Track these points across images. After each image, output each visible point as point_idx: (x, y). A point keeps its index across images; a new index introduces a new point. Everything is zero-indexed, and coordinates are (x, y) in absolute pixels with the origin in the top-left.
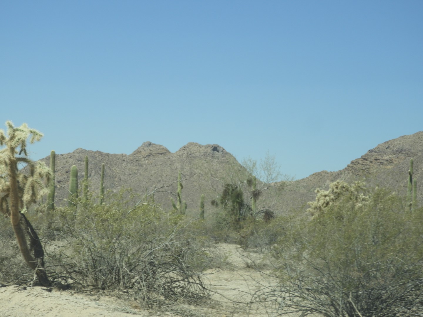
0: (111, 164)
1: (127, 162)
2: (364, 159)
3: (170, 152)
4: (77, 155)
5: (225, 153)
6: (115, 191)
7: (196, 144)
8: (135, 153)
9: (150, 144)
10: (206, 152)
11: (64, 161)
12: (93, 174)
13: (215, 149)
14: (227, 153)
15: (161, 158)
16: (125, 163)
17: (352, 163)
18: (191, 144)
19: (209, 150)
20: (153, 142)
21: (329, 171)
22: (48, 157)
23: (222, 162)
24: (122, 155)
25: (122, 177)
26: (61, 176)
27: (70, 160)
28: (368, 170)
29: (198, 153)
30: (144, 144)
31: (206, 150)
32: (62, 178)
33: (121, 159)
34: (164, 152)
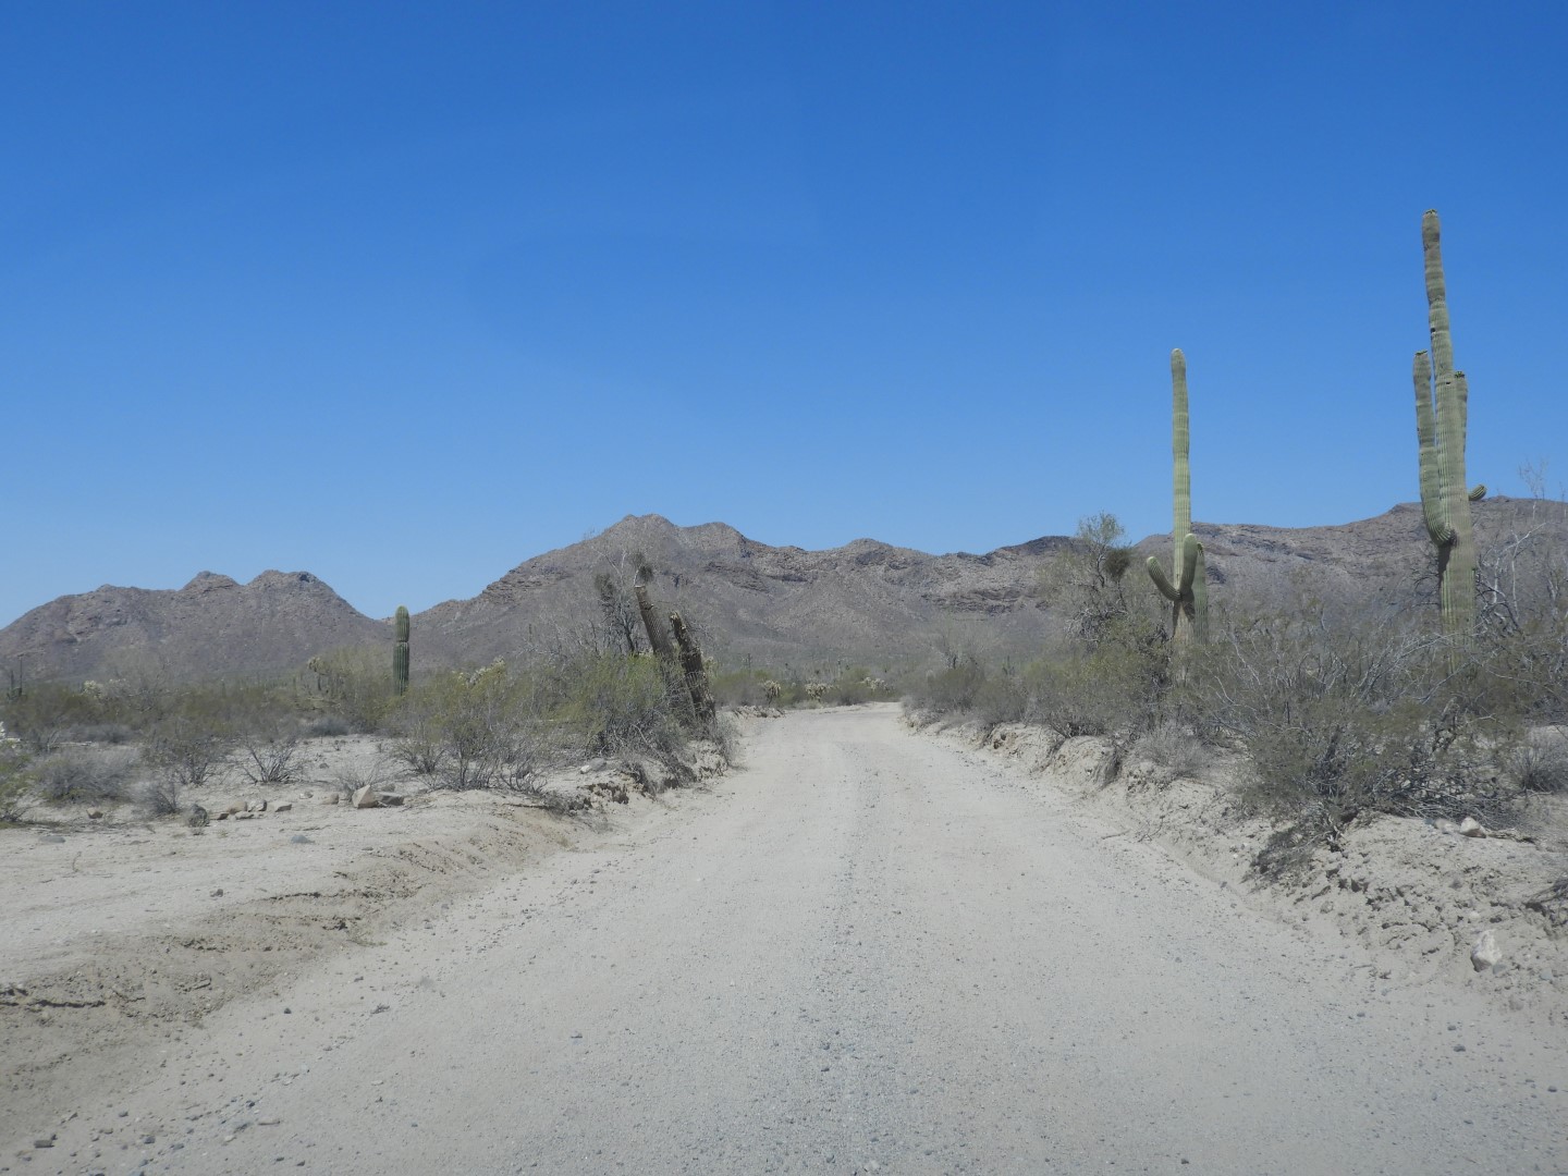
0: (154, 605)
1: (178, 601)
2: (504, 581)
3: (238, 585)
4: (103, 594)
5: (318, 584)
6: (163, 641)
7: (276, 572)
8: (188, 587)
9: (208, 575)
10: (291, 583)
11: (84, 604)
12: (129, 620)
13: (304, 577)
14: (320, 583)
15: (226, 593)
16: (173, 603)
17: (488, 587)
18: (268, 573)
19: (295, 580)
20: (213, 572)
21: (459, 600)
22: (59, 598)
23: (314, 595)
24: (170, 592)
25: (172, 622)
26: (82, 625)
27: (94, 602)
28: (510, 597)
29: (280, 585)
30: (200, 574)
31: (290, 580)
32: (83, 627)
33: (168, 596)
34: (229, 585)
